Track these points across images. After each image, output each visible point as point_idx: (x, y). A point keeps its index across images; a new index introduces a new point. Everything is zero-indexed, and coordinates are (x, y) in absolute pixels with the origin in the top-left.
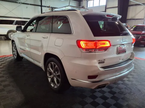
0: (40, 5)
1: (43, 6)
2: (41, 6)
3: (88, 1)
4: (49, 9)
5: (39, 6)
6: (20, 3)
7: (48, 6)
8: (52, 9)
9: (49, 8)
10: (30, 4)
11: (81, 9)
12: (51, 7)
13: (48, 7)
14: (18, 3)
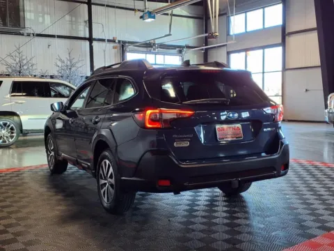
0: (87, 36)
1: (95, 40)
2: (91, 39)
4: (114, 48)
5: (84, 39)
6: (29, 35)
7: (111, 38)
8: (123, 46)
9: (112, 45)
10: (59, 37)
12: (119, 41)
13: (109, 41)
14: (25, 34)
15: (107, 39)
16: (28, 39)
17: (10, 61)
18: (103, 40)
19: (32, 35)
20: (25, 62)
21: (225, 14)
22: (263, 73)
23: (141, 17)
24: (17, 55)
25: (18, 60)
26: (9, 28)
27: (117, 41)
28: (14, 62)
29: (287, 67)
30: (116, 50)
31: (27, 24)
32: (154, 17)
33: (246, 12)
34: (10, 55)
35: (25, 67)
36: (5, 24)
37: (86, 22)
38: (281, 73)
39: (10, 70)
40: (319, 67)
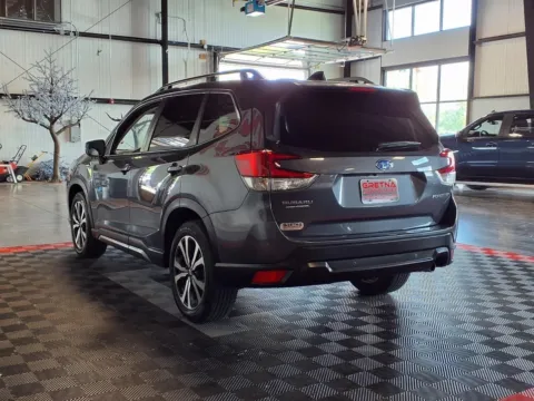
0: (159, 37)
1: (172, 44)
2: (164, 43)
3: (385, 13)
4: (201, 57)
5: (155, 42)
6: (67, 34)
7: (197, 42)
8: (215, 55)
9: (198, 52)
10: (115, 38)
11: (350, 49)
12: (210, 47)
13: (193, 46)
14: (62, 33)
15: (190, 42)
16: (65, 40)
17: (36, 73)
18: (184, 45)
19: (72, 34)
20: (59, 76)
21: (381, 6)
22: (438, 102)
23: (243, 9)
24: (48, 65)
25: (48, 72)
26: (37, 22)
27: (206, 47)
28: (42, 75)
29: (475, 95)
30: (204, 61)
31: (65, 17)
32: (263, 10)
33: (413, 5)
34: (38, 65)
35: (60, 84)
36: (30, 16)
37: (157, 15)
38: (466, 103)
39: (36, 88)
40: (526, 95)
